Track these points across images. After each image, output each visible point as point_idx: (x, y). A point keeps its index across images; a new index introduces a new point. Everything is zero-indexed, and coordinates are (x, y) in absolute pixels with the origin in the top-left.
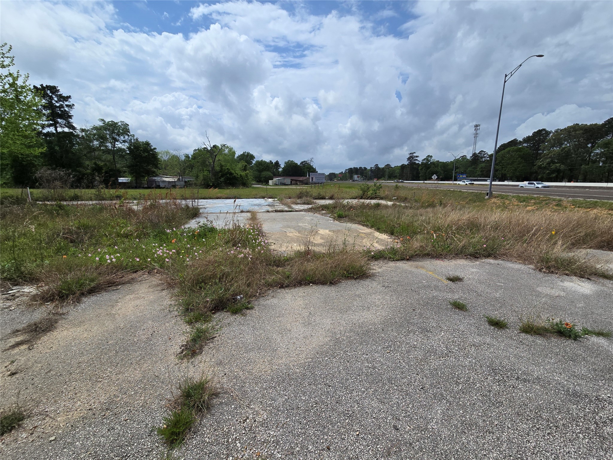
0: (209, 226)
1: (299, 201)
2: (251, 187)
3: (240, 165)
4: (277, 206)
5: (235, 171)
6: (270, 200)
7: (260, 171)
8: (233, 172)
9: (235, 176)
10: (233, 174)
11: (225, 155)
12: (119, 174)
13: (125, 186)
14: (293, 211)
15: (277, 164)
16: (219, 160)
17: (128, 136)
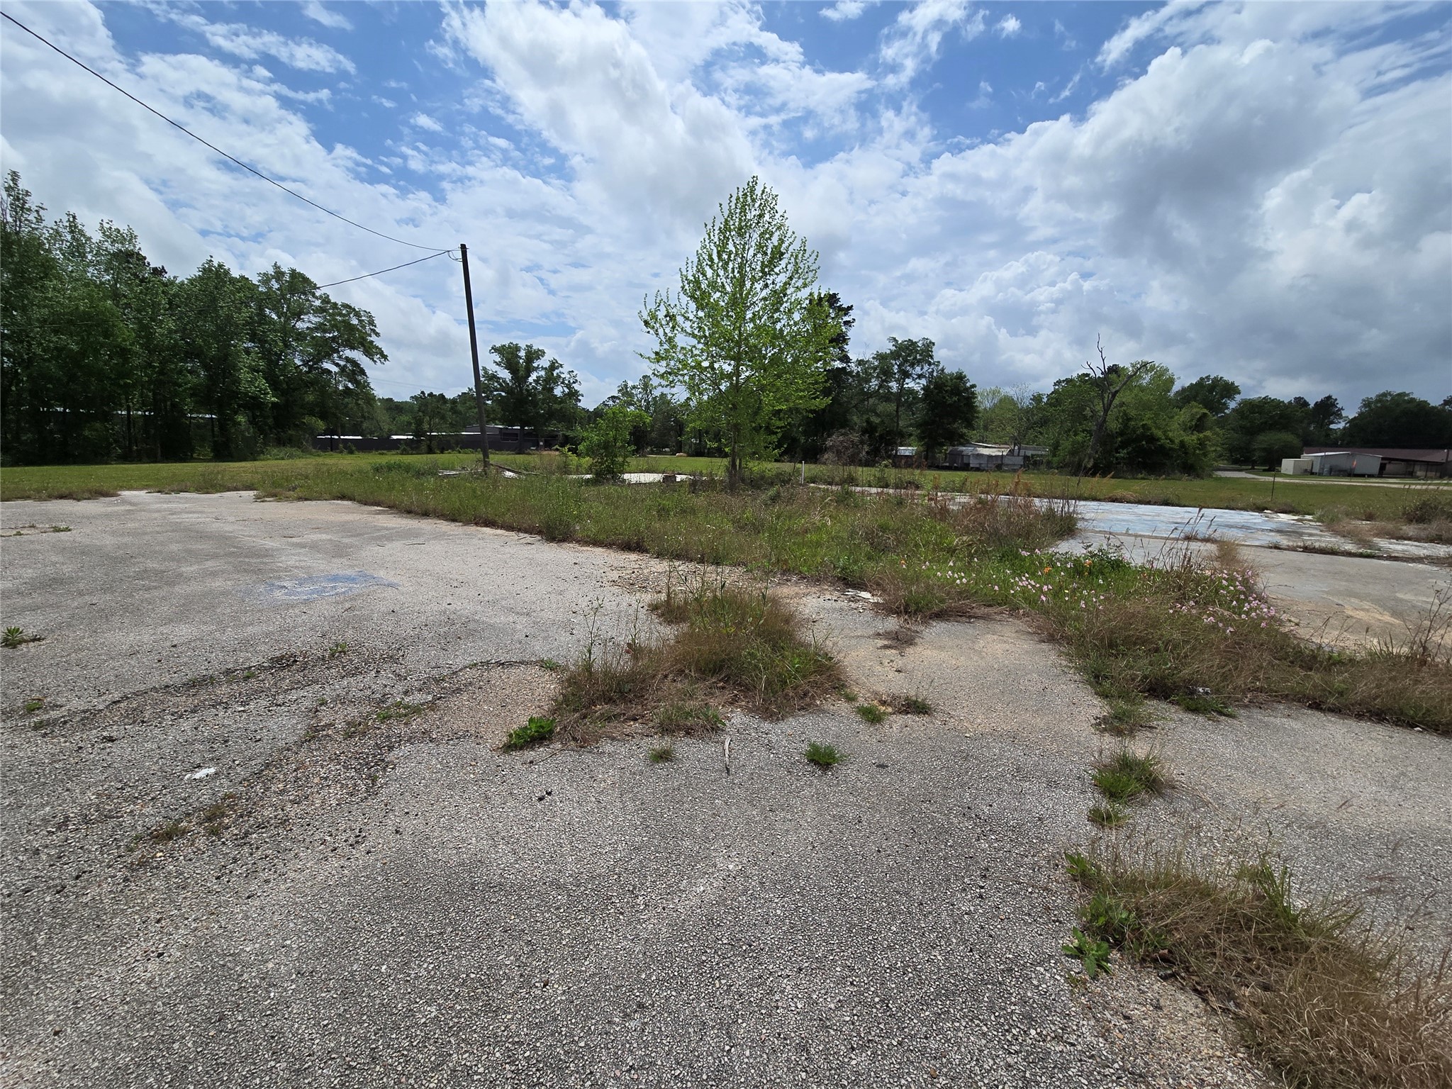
0: (1113, 556)
1: (1410, 529)
2: (1210, 476)
3: (1183, 416)
4: (1311, 535)
5: (1165, 432)
6: (1284, 517)
7: (1252, 431)
8: (1159, 433)
9: (1162, 446)
10: (1158, 440)
11: (1142, 389)
12: (902, 438)
13: (909, 462)
14: (1379, 558)
15: (1327, 407)
16: (1122, 404)
17: (930, 364)
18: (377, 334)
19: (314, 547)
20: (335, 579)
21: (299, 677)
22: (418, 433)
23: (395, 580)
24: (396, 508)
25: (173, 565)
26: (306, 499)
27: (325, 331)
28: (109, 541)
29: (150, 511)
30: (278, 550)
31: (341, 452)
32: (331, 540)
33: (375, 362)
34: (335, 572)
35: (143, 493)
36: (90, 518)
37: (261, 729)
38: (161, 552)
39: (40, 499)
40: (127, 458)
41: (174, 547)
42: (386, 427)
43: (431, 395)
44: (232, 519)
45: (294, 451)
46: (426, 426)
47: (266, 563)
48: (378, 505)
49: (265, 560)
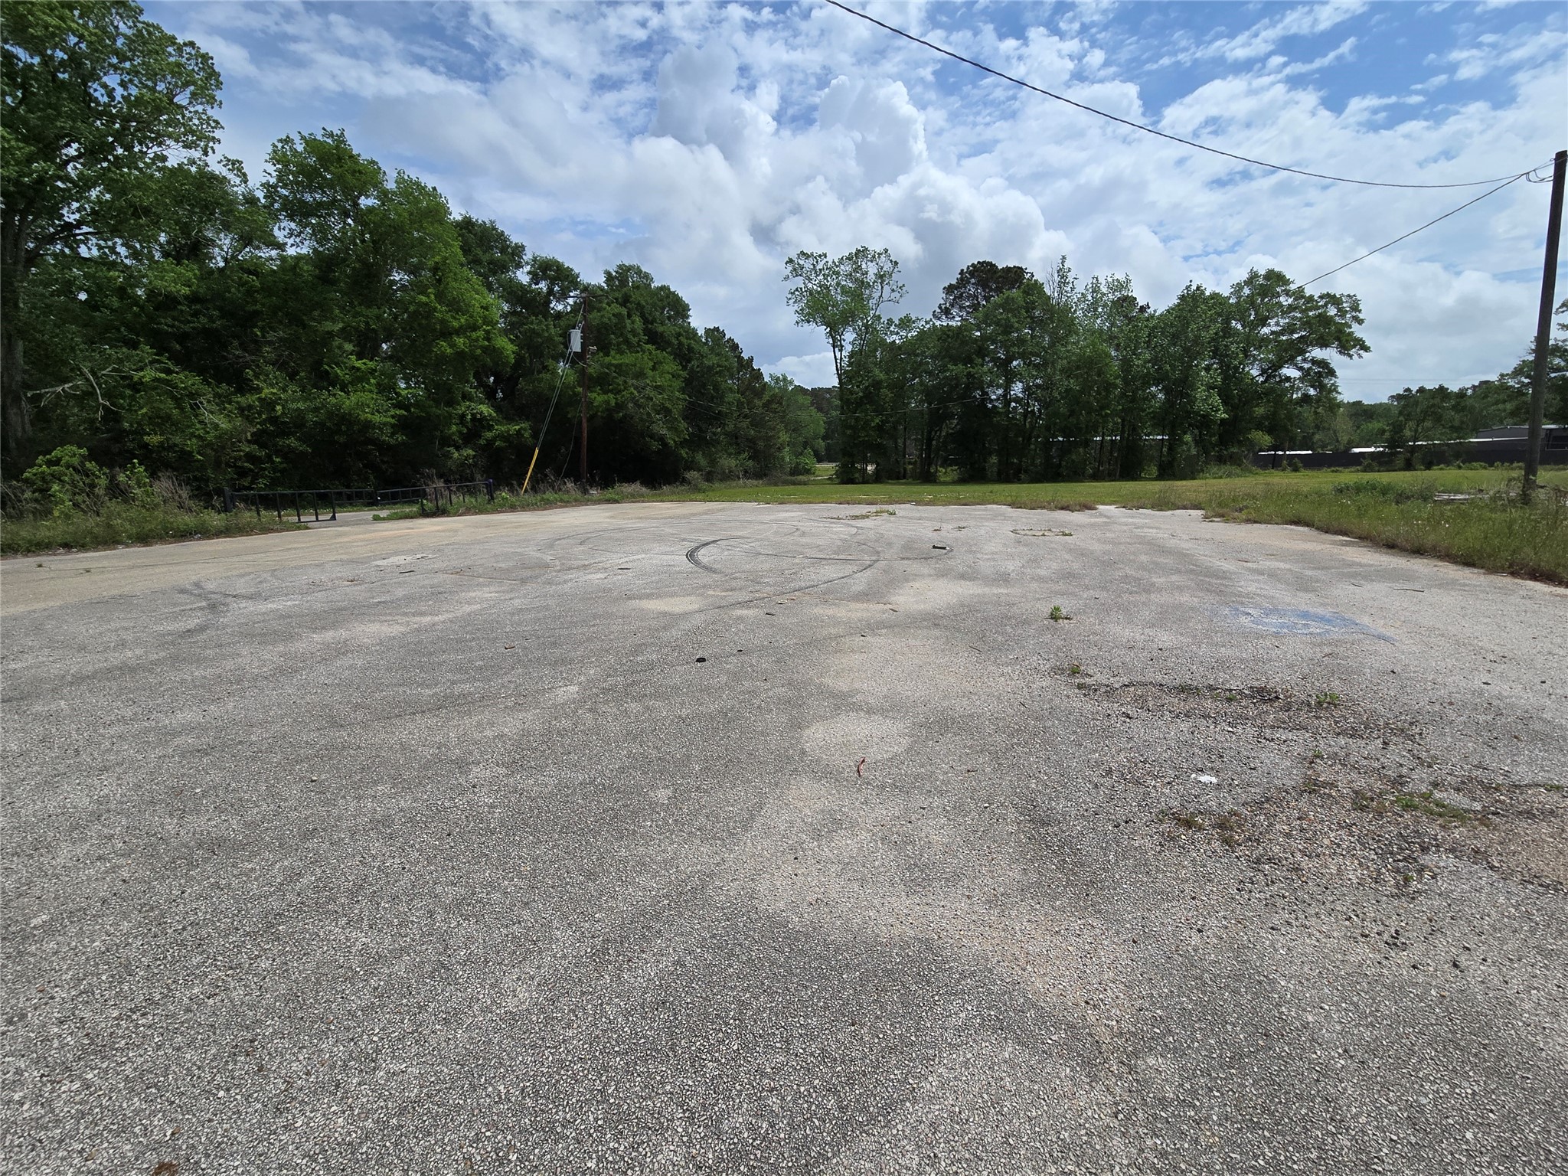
18: (1360, 322)
19: (1273, 575)
20: (1305, 615)
21: (1283, 715)
22: (1392, 444)
23: (1389, 632)
24: (1368, 539)
25: (1146, 575)
26: (1255, 522)
27: (1293, 332)
28: (1097, 547)
29: (1120, 524)
30: (1235, 573)
31: (1284, 470)
32: (1290, 570)
33: (1351, 356)
34: (1303, 608)
35: (1112, 507)
36: (1082, 526)
37: (1254, 758)
38: (1134, 561)
39: (1050, 509)
40: (1096, 477)
41: (1144, 558)
42: (1344, 439)
43: (1421, 390)
44: (1185, 537)
45: (1235, 469)
46: (1408, 433)
47: (1226, 586)
48: (1345, 534)
49: (1225, 582)
